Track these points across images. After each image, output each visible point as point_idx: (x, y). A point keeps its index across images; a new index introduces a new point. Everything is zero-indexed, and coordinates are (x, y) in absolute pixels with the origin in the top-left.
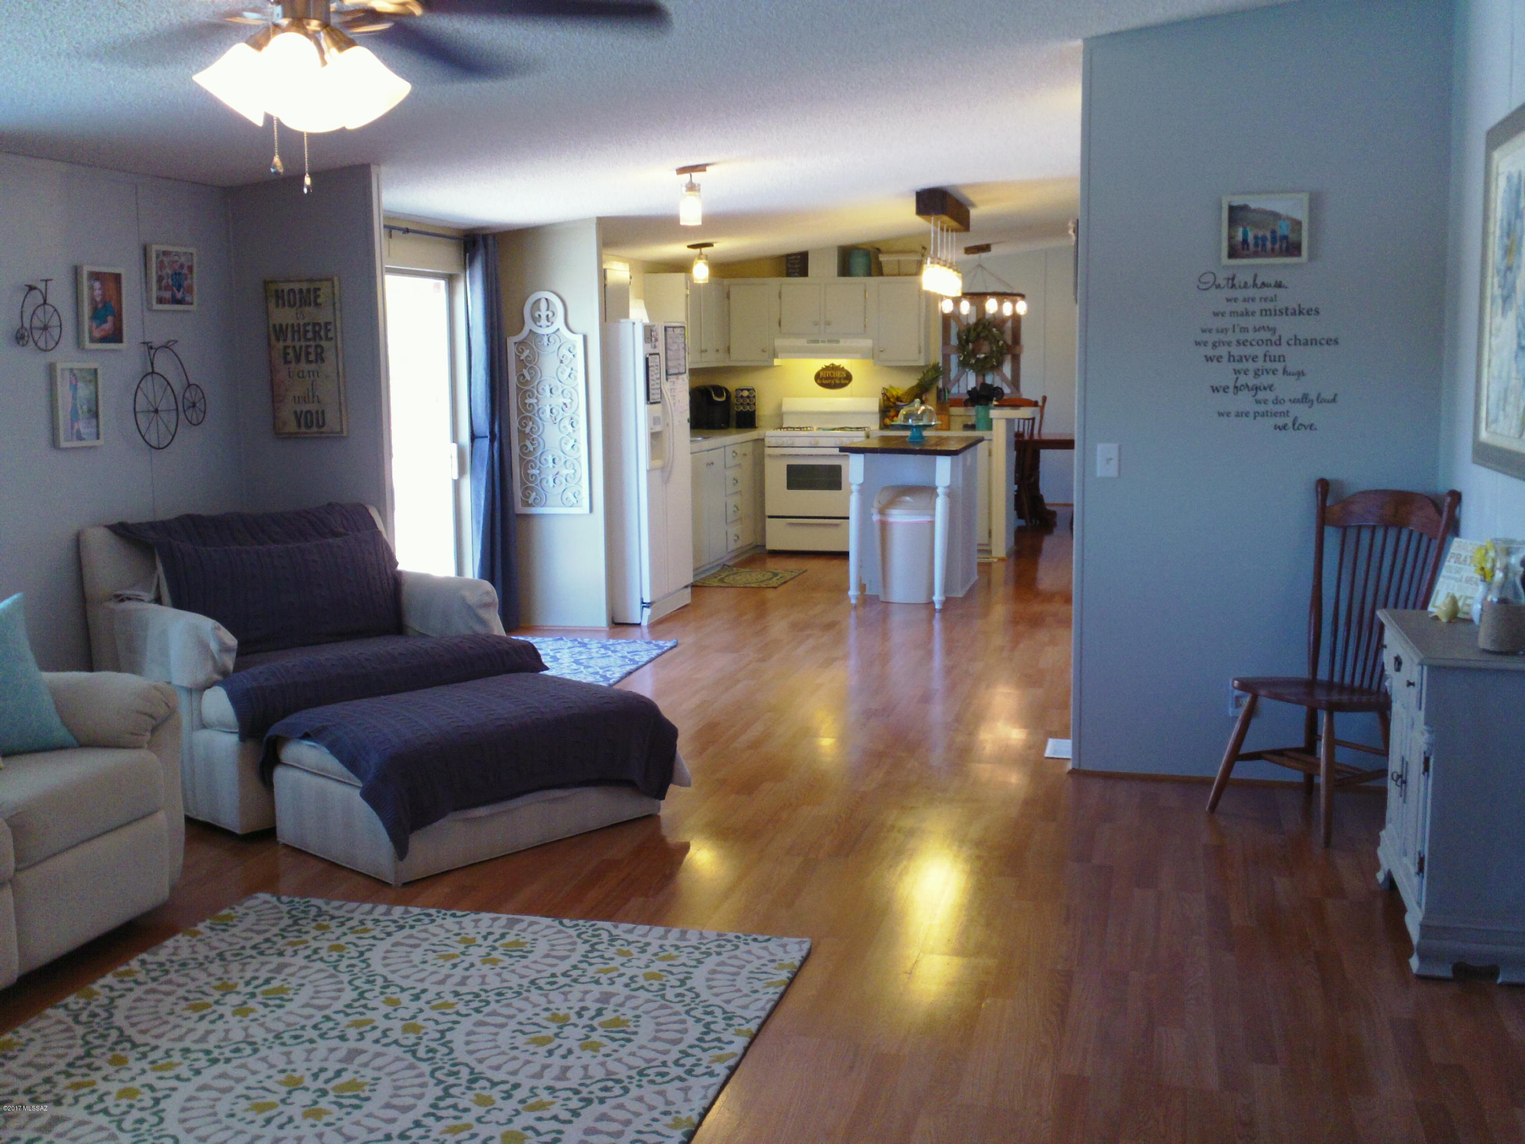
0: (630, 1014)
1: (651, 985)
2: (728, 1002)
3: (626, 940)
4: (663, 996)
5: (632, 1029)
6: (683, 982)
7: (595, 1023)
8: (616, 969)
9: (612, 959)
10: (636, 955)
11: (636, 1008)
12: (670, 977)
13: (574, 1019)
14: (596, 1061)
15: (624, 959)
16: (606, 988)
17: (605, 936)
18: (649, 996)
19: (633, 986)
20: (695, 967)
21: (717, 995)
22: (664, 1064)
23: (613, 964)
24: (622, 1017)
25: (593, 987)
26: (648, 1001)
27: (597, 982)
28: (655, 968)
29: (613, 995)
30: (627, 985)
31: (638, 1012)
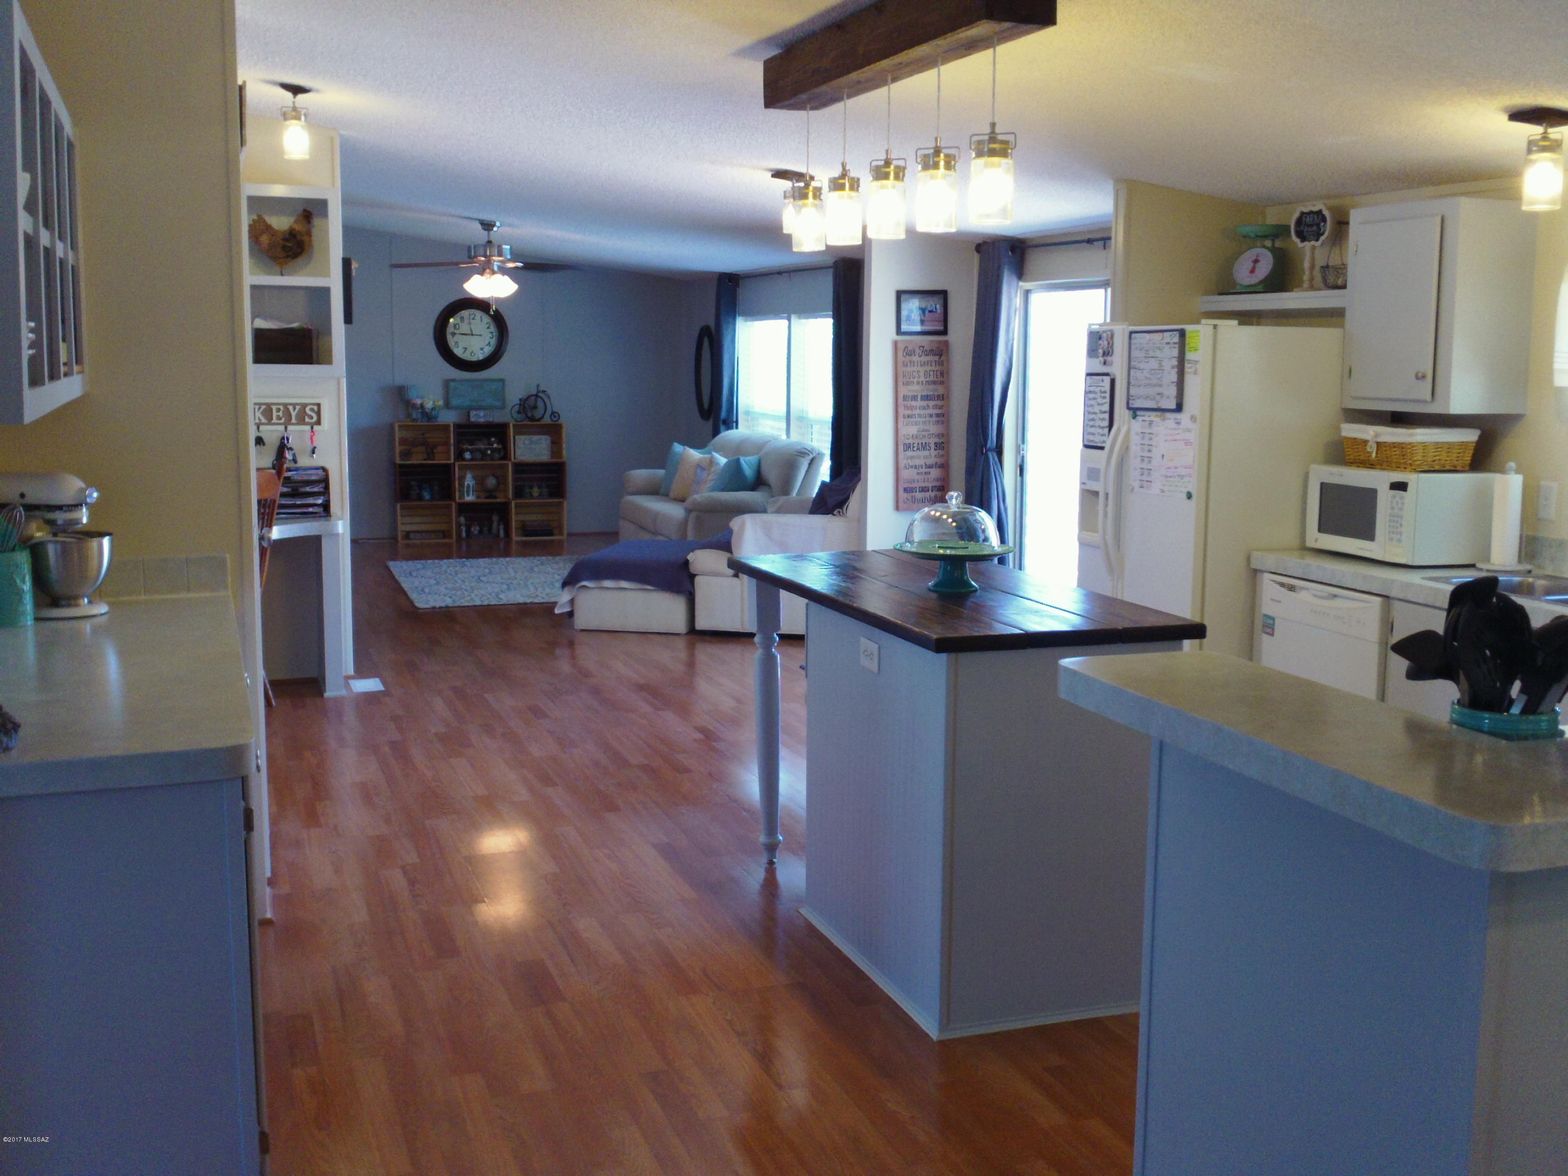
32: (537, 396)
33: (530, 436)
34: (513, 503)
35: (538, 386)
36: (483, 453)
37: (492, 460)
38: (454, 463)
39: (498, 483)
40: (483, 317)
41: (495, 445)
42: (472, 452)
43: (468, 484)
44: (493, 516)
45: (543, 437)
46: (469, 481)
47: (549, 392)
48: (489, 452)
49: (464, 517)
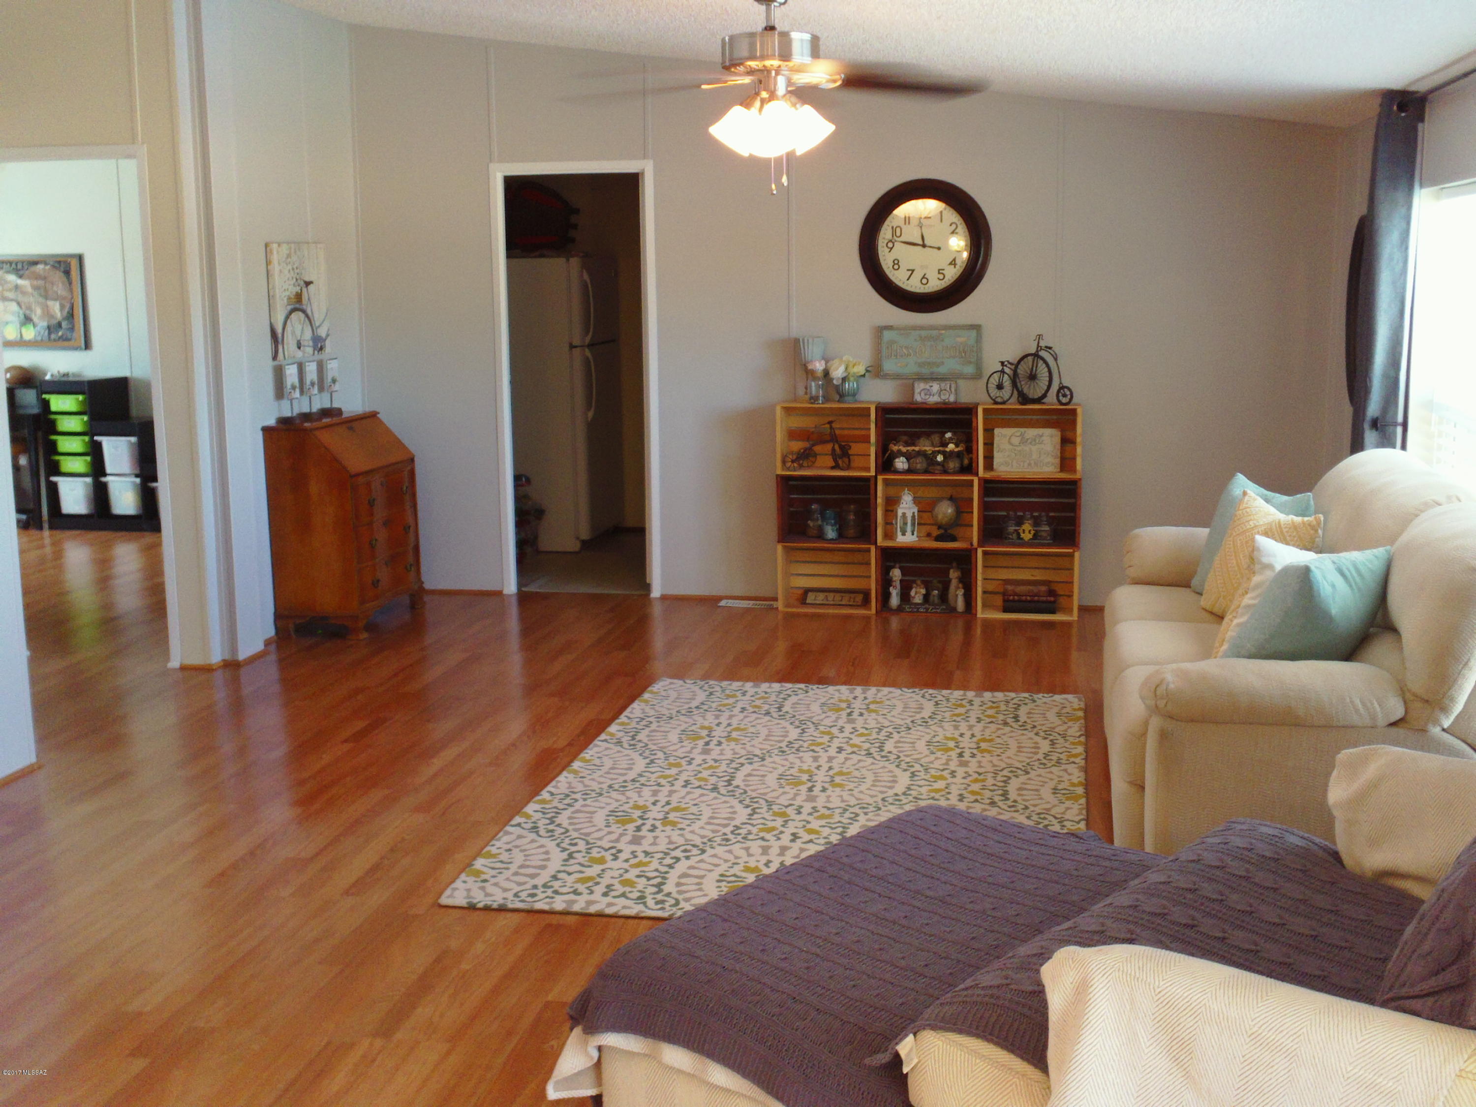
0: (614, 828)
1: (599, 852)
2: (533, 841)
3: (627, 898)
4: (588, 843)
5: (611, 818)
6: (571, 856)
7: (640, 822)
8: (632, 866)
9: (638, 876)
10: (615, 882)
11: (610, 833)
12: (582, 860)
13: (658, 824)
14: (634, 800)
15: (627, 876)
16: (638, 849)
17: (650, 902)
18: (599, 843)
19: (614, 851)
20: (559, 872)
21: (542, 846)
22: (585, 800)
23: (636, 871)
24: (619, 825)
25: (650, 849)
26: (600, 839)
27: (646, 853)
28: (596, 869)
29: (631, 842)
30: (620, 851)
31: (608, 829)
32: (1036, 355)
33: (1022, 430)
34: (980, 551)
35: (1040, 337)
36: (930, 459)
37: (945, 472)
38: (876, 477)
39: (959, 512)
40: (944, 213)
41: (951, 446)
42: (909, 457)
43: (904, 514)
44: (951, 571)
45: (1048, 432)
46: (907, 507)
47: (1056, 349)
48: (940, 458)
49: (900, 568)
